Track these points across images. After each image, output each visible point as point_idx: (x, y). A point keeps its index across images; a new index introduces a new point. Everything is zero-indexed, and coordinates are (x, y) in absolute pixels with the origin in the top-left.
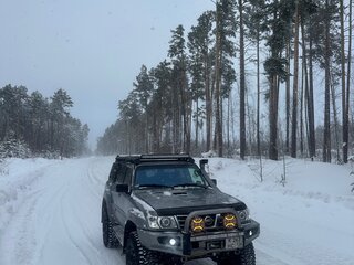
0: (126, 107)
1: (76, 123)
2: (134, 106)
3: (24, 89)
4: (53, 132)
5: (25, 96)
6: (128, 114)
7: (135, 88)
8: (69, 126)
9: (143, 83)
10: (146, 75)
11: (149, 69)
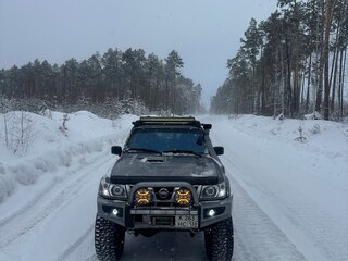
0: (235, 65)
1: (189, 82)
2: (243, 63)
3: (142, 51)
4: (168, 92)
5: (143, 59)
6: (237, 73)
7: (243, 44)
8: (182, 86)
9: (252, 38)
10: (255, 29)
11: (258, 23)
